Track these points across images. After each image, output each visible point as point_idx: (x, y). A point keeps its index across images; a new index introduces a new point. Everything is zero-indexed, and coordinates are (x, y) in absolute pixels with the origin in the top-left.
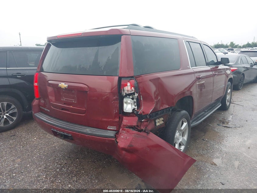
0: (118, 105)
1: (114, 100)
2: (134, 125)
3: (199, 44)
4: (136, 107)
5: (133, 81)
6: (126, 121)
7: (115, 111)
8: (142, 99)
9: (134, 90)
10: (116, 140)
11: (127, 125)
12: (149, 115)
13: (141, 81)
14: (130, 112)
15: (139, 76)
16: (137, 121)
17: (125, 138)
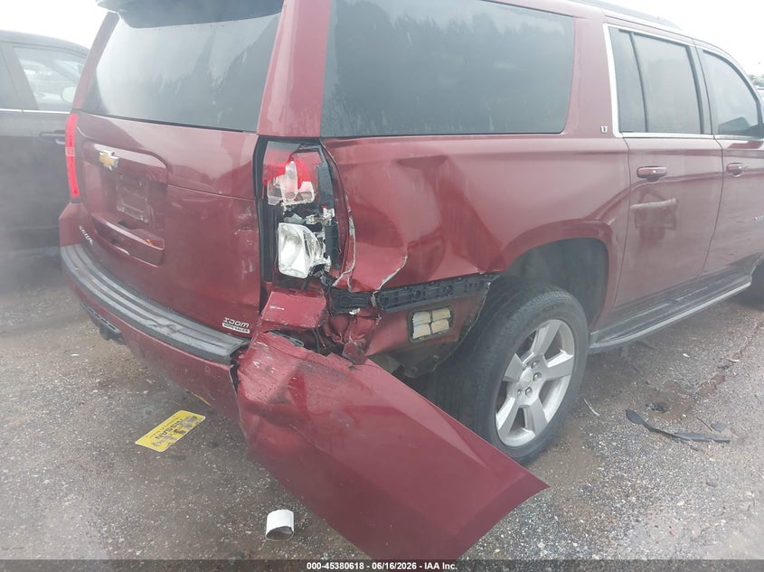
0: (257, 244)
1: (245, 225)
2: (305, 326)
3: (683, 49)
4: (328, 261)
5: (315, 158)
6: (276, 307)
7: (247, 268)
8: (352, 232)
9: (313, 191)
10: (234, 371)
11: (280, 324)
12: (377, 295)
13: (354, 162)
14: (300, 276)
15: (347, 141)
16: (320, 312)
17: (264, 369)
